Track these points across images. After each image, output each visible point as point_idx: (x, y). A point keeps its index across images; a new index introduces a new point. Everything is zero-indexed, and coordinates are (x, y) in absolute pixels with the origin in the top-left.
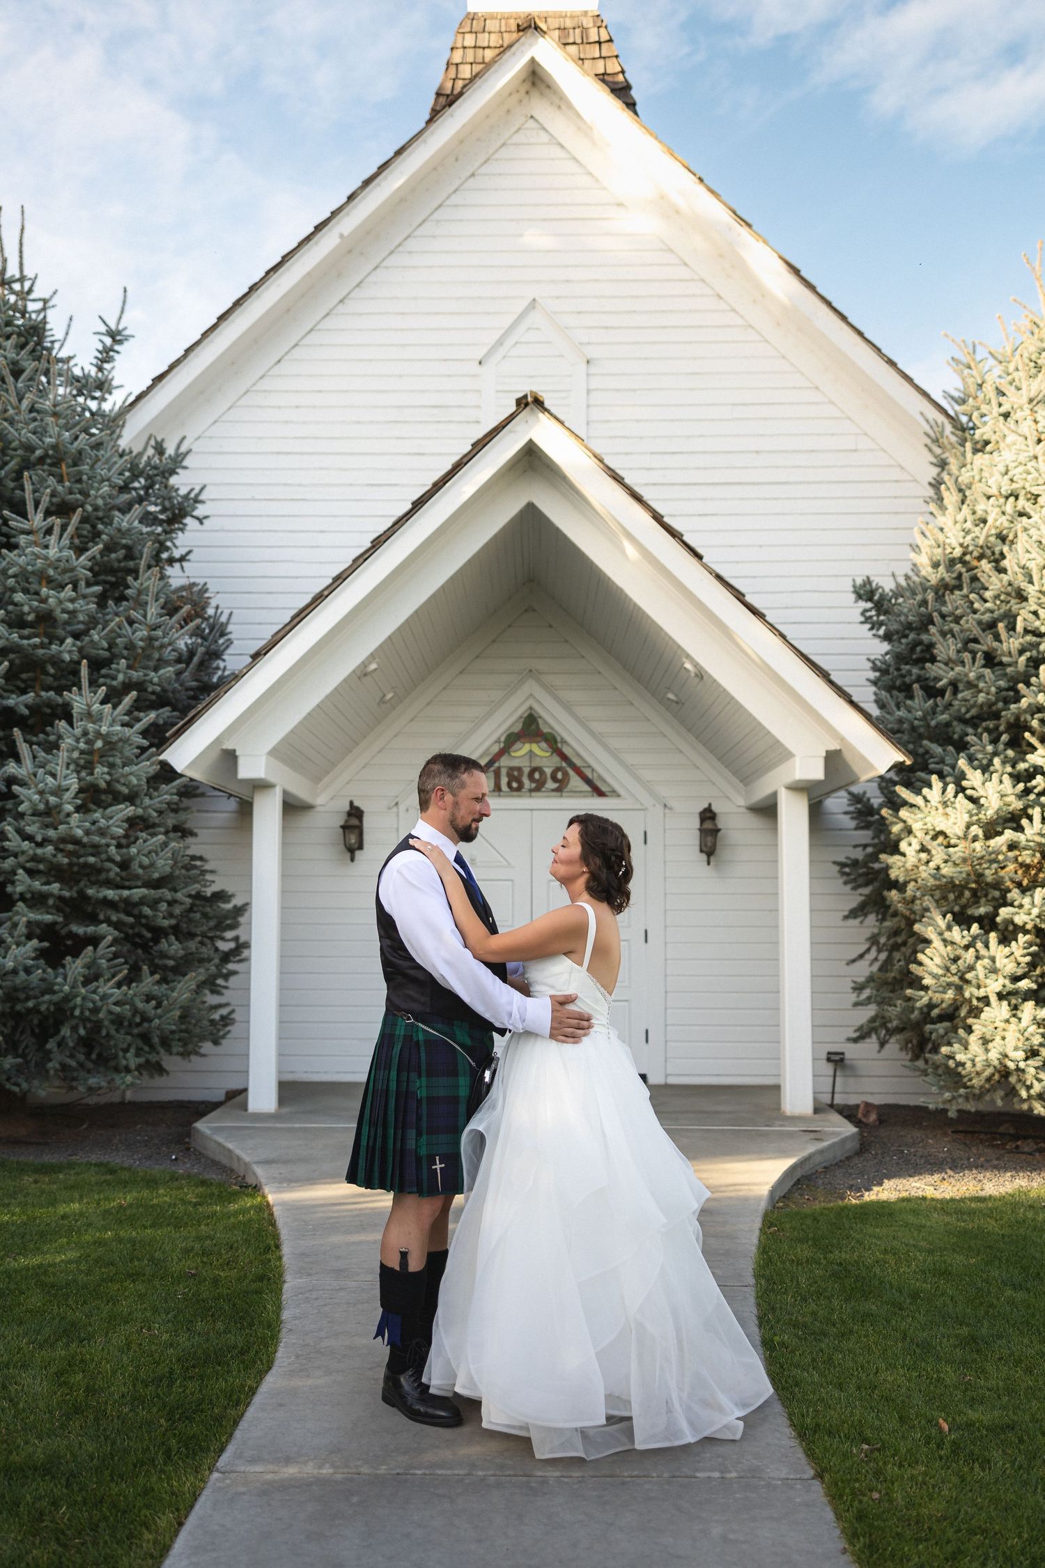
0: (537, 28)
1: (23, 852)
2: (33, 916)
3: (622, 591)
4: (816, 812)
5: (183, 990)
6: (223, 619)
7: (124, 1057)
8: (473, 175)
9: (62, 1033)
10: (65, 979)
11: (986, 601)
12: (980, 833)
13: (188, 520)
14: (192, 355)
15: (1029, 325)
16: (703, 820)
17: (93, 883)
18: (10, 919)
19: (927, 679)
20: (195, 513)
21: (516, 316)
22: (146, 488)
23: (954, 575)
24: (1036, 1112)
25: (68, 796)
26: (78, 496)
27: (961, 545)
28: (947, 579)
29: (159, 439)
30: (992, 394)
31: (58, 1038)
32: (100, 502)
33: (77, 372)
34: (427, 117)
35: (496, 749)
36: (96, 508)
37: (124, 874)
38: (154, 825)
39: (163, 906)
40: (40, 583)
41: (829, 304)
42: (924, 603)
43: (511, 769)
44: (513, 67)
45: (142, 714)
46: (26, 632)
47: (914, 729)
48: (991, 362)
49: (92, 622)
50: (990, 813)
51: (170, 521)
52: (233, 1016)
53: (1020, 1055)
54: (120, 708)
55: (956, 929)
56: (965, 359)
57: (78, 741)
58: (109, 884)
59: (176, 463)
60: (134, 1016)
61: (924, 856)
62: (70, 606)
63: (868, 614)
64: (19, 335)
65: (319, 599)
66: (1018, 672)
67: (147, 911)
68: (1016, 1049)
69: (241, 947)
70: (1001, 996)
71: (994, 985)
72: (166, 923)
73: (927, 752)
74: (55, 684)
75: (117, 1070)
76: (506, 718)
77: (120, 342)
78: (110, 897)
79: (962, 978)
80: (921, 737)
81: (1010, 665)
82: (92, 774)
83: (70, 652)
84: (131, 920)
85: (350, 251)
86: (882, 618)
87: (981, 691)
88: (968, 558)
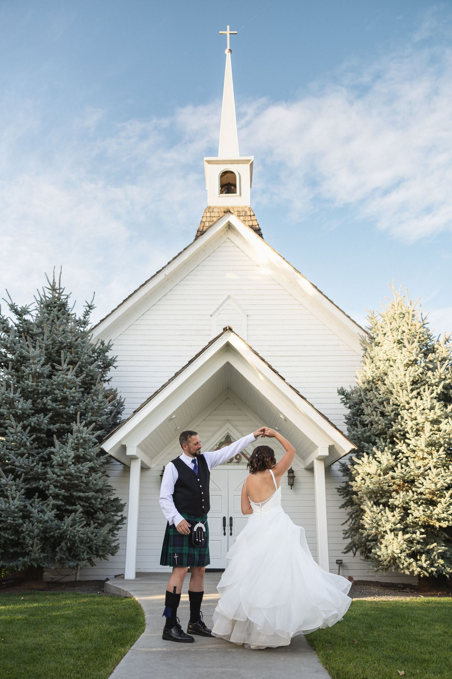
0: (230, 212)
1: (53, 479)
2: (55, 502)
3: (258, 391)
4: (328, 470)
5: (105, 530)
6: (122, 400)
7: (83, 555)
8: (209, 256)
9: (62, 544)
10: (64, 524)
11: (380, 395)
12: (382, 473)
13: (111, 367)
14: (114, 313)
15: (391, 306)
17: (75, 491)
18: (46, 503)
19: (363, 421)
20: (114, 365)
21: (223, 301)
22: (97, 357)
23: (370, 386)
24: (406, 573)
25: (70, 458)
26: (77, 359)
27: (372, 376)
28: (368, 387)
29: (103, 340)
30: (380, 328)
31: (60, 547)
32: (84, 361)
33: (77, 318)
34: (194, 238)
36: (82, 363)
37: (86, 487)
38: (97, 471)
39: (99, 500)
40: (63, 387)
41: (327, 298)
42: (360, 395)
44: (223, 224)
45: (95, 432)
46: (58, 403)
47: (359, 438)
48: (380, 317)
49: (80, 401)
50: (384, 466)
51: (105, 368)
52: (119, 546)
53: (399, 551)
54: (89, 429)
55: (375, 506)
56: (371, 316)
57: (74, 440)
58: (80, 491)
59: (108, 348)
60: (87, 539)
61: (363, 481)
62: (74, 395)
63: (343, 400)
64: (59, 306)
65: (157, 393)
66: (392, 418)
67: (93, 501)
68: (397, 549)
69: (123, 518)
70: (391, 531)
71: (388, 526)
72: (99, 506)
73: (364, 446)
74: (66, 422)
75: (79, 560)
76: (219, 437)
77: (92, 309)
78: (81, 496)
79: (377, 524)
80: (361, 441)
81: (389, 416)
82: (78, 451)
83: (72, 410)
84: (88, 504)
85: (168, 280)
86: (348, 401)
87: (380, 424)
88: (374, 380)
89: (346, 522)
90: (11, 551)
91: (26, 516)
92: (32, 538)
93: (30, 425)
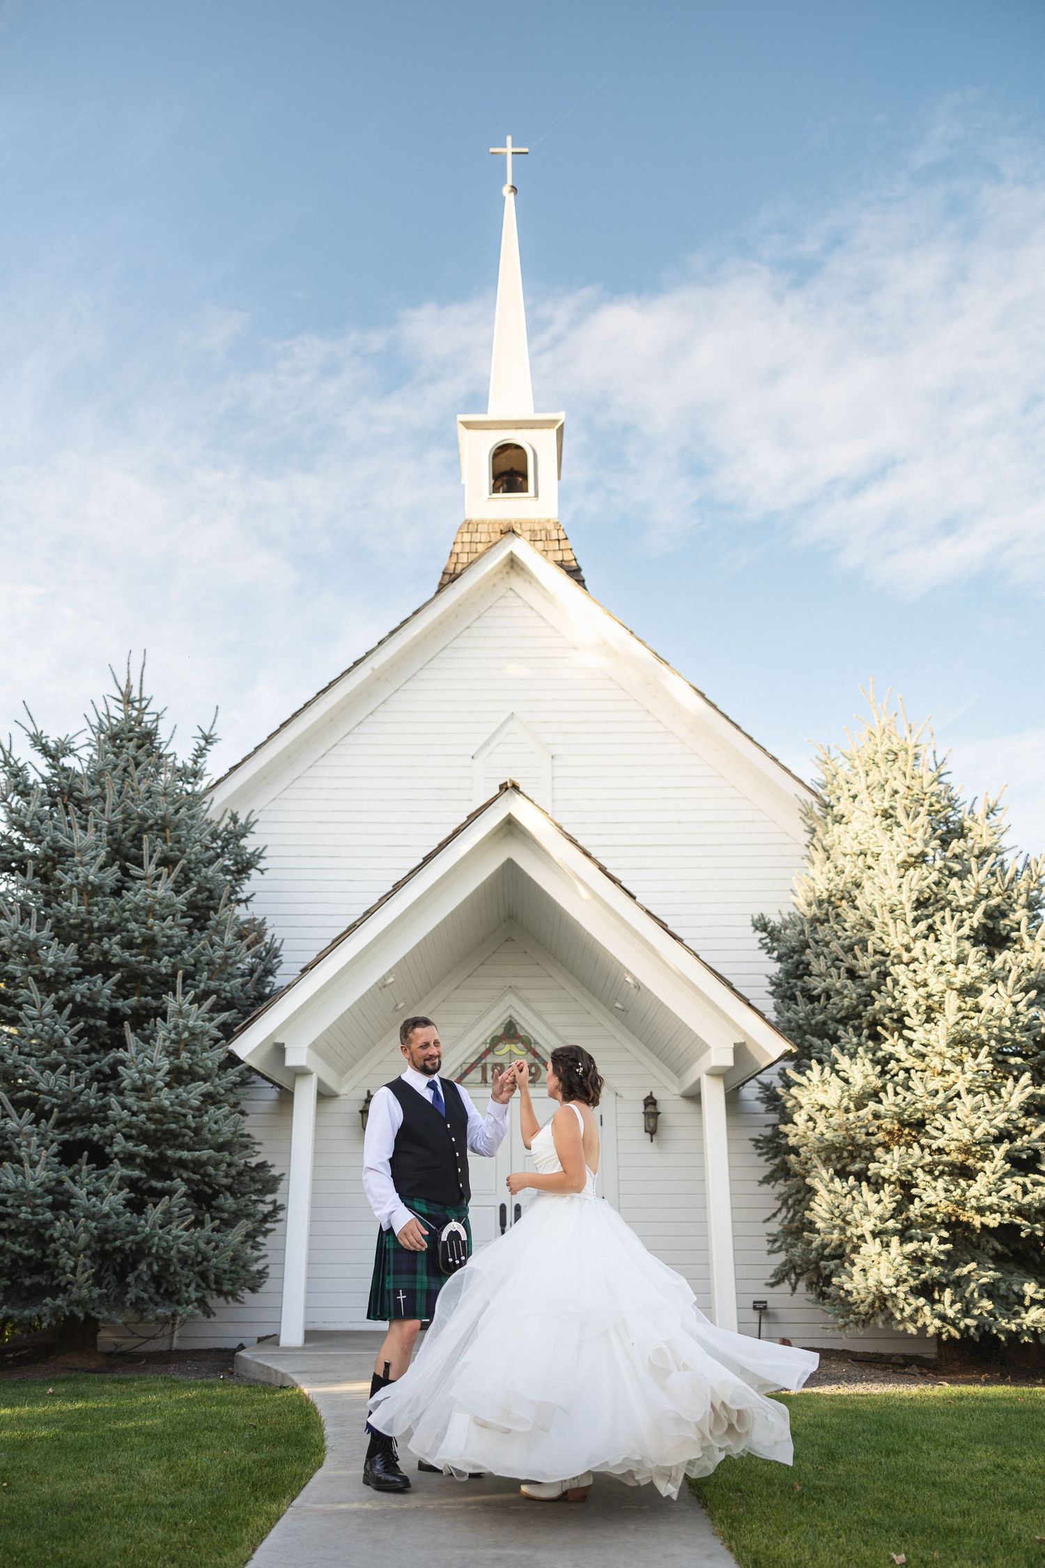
0: (514, 532)
1: (121, 1120)
2: (125, 1172)
3: (578, 923)
4: (733, 1099)
5: (235, 1235)
6: (277, 944)
7: (187, 1292)
8: (468, 627)
9: (140, 1268)
10: (146, 1221)
11: (846, 931)
12: (852, 1106)
13: (252, 872)
14: (259, 751)
15: (867, 734)
16: (646, 1106)
17: (171, 1147)
18: (107, 1174)
19: (809, 990)
20: (258, 866)
21: (499, 725)
22: (223, 848)
23: (824, 912)
24: (909, 1332)
25: (160, 1074)
26: (178, 853)
27: (827, 890)
28: (818, 915)
29: (234, 812)
30: (843, 783)
31: (136, 1273)
32: (193, 857)
33: (179, 764)
34: (436, 589)
35: (483, 1049)
36: (189, 862)
37: (196, 1139)
38: (220, 1102)
39: (224, 1167)
40: (147, 916)
41: (727, 718)
42: (802, 932)
43: (495, 1065)
44: (497, 558)
45: (215, 1015)
46: (134, 952)
47: (800, 1027)
48: (842, 759)
49: (183, 946)
50: (857, 1088)
51: (239, 872)
52: (267, 1270)
53: (892, 1282)
54: (202, 1008)
55: (837, 1180)
56: (823, 758)
57: (170, 1032)
58: (182, 1147)
59: (245, 830)
60: (196, 1256)
61: (811, 1124)
62: (169, 932)
63: (764, 941)
64: (138, 738)
65: (353, 928)
66: (872, 983)
67: (211, 1170)
68: (887, 1276)
69: (278, 1208)
70: (875, 1235)
71: (868, 1225)
72: (225, 1181)
73: (811, 1045)
74: (151, 992)
75: (179, 1303)
76: (491, 1025)
77: (211, 744)
78: (184, 1157)
79: (844, 1220)
80: (805, 1033)
81: (866, 977)
82: (178, 1058)
83: (165, 967)
84: (199, 1177)
85: (378, 679)
86: (775, 944)
87: (846, 997)
88: (833, 899)
89: (774, 1215)
90: (27, 1282)
91: (62, 1203)
92: (74, 1253)
93: (72, 999)
